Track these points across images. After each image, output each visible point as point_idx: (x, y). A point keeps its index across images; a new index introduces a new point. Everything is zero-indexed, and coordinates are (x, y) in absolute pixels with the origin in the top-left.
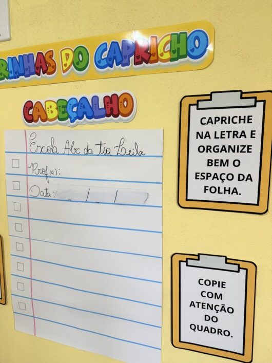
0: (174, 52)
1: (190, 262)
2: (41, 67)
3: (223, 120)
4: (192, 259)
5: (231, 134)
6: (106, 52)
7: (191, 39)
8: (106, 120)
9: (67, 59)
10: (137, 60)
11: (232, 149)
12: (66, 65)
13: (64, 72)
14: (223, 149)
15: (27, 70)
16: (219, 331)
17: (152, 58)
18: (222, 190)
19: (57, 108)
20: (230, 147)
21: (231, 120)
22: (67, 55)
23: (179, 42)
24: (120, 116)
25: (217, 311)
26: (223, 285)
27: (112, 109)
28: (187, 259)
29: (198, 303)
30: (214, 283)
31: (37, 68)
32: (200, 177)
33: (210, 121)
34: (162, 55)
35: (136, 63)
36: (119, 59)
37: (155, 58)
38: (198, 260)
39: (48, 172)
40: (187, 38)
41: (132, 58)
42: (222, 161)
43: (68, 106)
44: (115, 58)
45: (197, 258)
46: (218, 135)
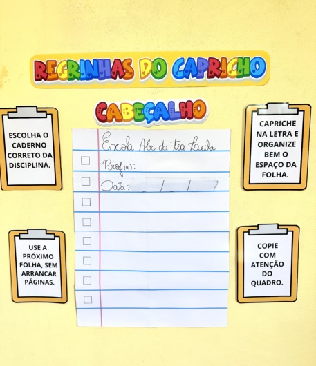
0: (240, 71)
1: (251, 232)
2: (118, 72)
3: (276, 123)
4: (253, 229)
5: (282, 133)
6: (183, 66)
7: (253, 63)
8: (181, 122)
9: (146, 68)
10: (210, 75)
11: (282, 144)
12: (144, 73)
13: (142, 78)
14: (276, 144)
15: (102, 73)
16: (273, 282)
17: (222, 74)
18: (275, 175)
19: (133, 110)
20: (280, 142)
21: (282, 124)
22: (146, 65)
23: (244, 64)
24: (194, 119)
25: (272, 267)
26: (276, 246)
27: (186, 113)
28: (249, 230)
29: (258, 263)
30: (269, 245)
31: (114, 73)
32: (260, 165)
33: (267, 124)
34: (230, 72)
35: (209, 77)
36: (195, 72)
37: (225, 74)
38: (258, 229)
39: (122, 167)
40: (250, 62)
41: (206, 73)
42: (275, 153)
43: (145, 108)
44: (191, 71)
45: (256, 228)
46: (273, 134)
